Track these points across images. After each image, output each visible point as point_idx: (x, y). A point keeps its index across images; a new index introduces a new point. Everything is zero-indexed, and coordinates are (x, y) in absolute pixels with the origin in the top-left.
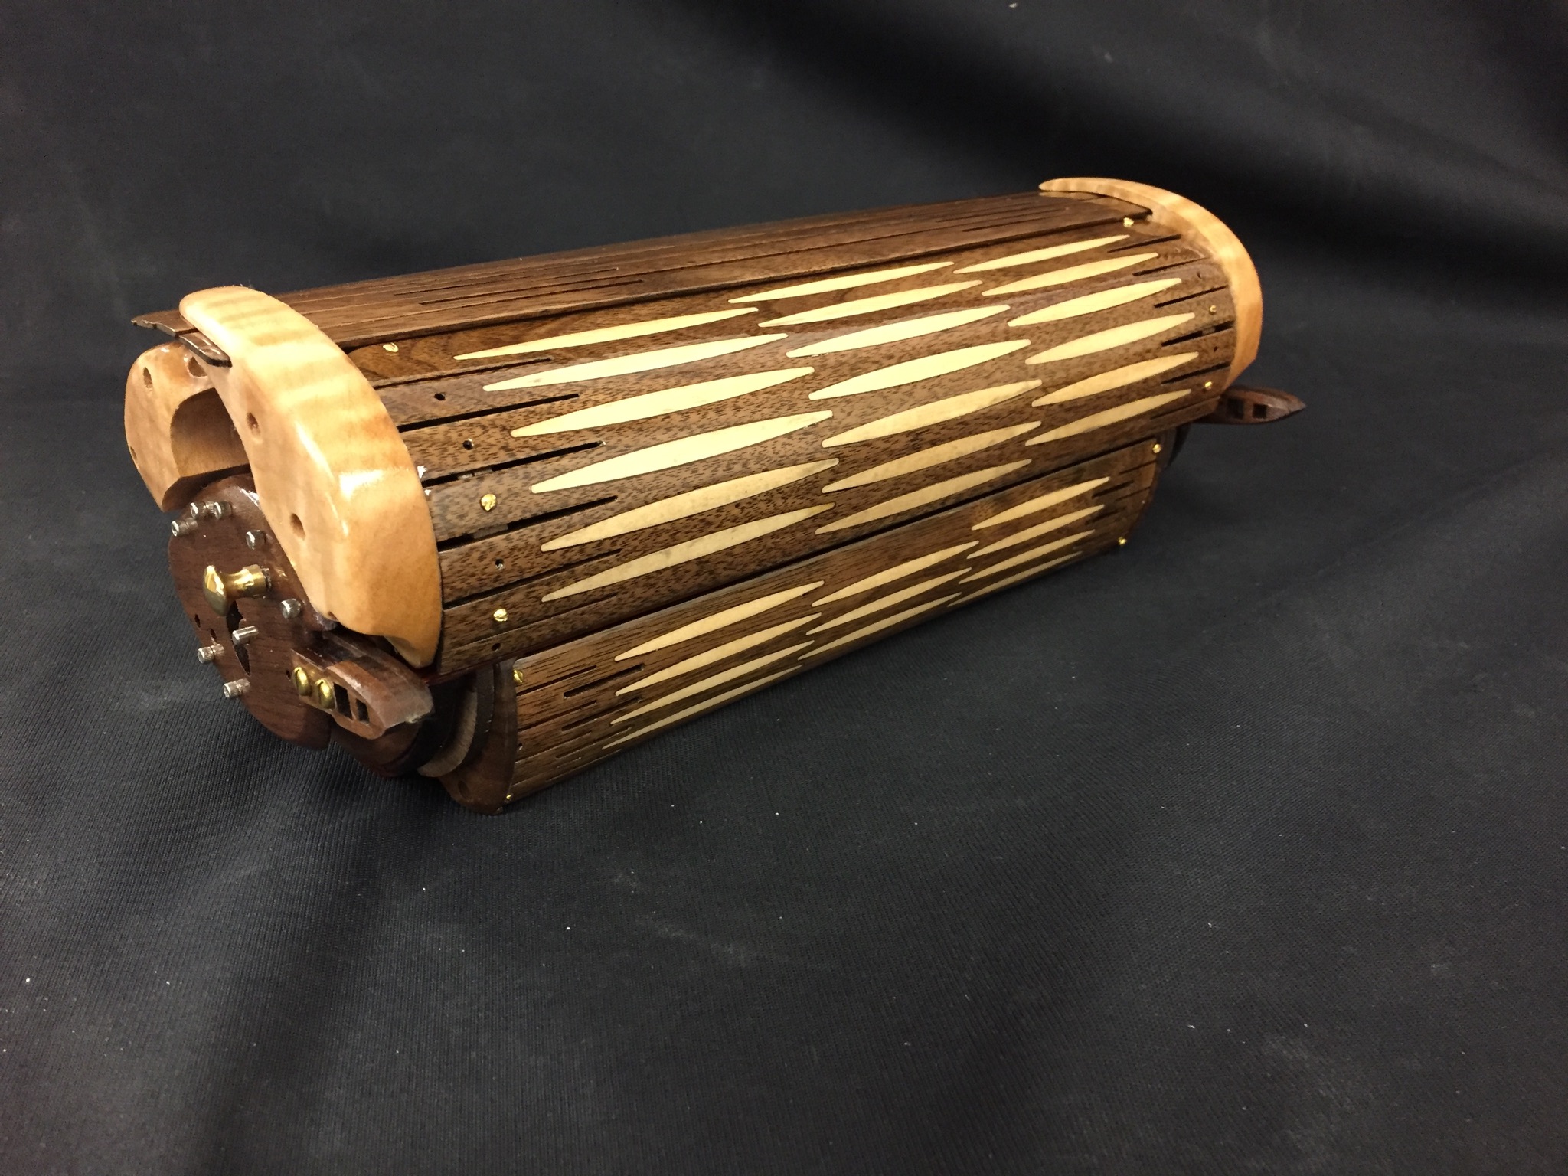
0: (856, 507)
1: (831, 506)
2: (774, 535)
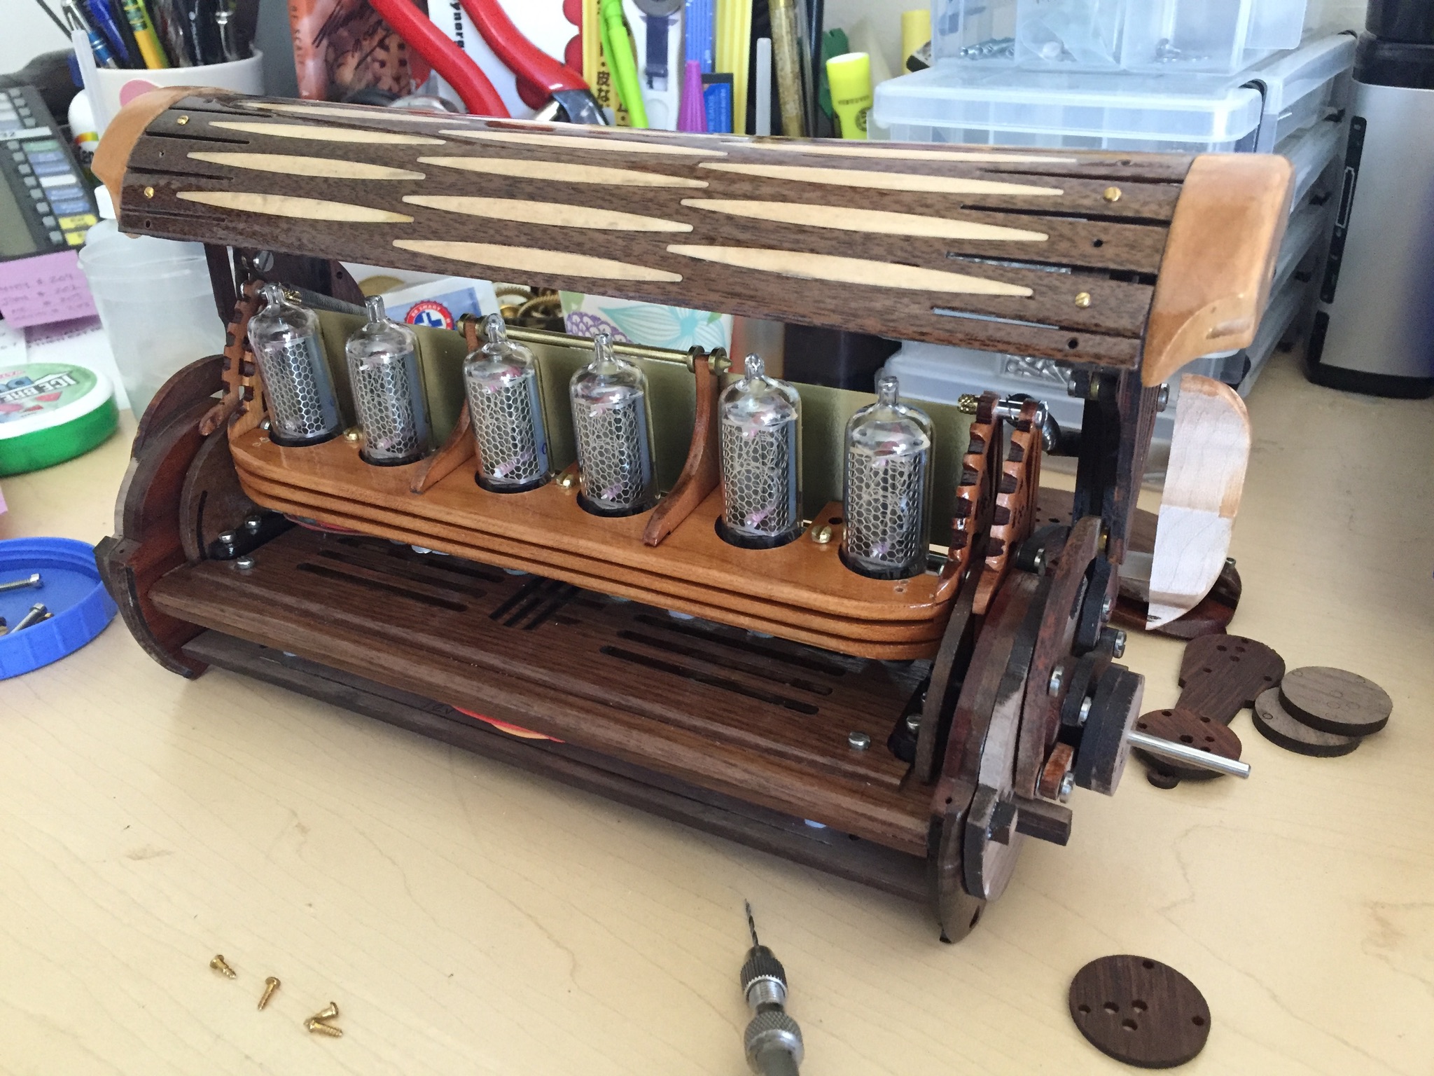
1: (410, 219)
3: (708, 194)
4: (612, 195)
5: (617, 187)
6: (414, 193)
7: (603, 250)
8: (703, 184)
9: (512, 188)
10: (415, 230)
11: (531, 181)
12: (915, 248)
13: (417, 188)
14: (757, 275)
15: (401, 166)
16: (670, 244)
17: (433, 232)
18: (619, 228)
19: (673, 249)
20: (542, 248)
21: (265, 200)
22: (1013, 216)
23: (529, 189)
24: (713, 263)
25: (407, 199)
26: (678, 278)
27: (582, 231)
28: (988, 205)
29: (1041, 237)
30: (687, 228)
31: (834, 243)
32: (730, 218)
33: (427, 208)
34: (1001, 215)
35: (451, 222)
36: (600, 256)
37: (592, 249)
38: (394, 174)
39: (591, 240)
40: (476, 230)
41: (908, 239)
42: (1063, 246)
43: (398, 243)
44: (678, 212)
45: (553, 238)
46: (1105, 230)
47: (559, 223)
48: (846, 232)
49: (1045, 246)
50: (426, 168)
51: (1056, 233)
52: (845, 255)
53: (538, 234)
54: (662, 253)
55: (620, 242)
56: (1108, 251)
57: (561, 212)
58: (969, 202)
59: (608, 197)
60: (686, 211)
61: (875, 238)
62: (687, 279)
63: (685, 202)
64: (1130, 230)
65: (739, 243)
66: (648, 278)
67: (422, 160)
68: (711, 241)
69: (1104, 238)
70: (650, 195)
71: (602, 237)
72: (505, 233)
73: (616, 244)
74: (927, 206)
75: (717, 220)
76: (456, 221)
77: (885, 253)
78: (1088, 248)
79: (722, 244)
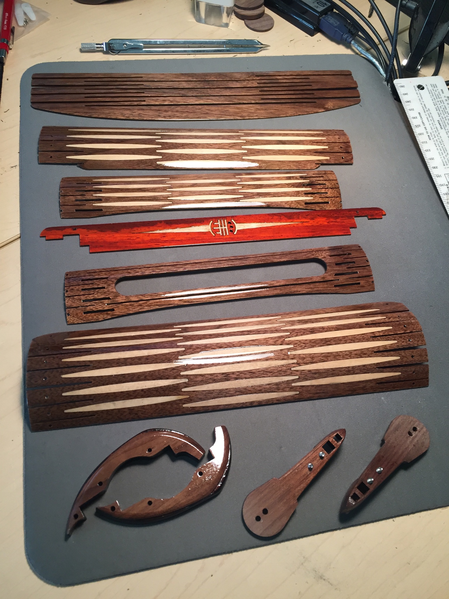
0: (201, 399)
1: (188, 397)
2: (162, 404)
6: (186, 387)
7: (269, 390)
8: (295, 361)
9: (227, 377)
10: (191, 400)
11: (233, 373)
12: (367, 368)
13: (187, 385)
14: (323, 387)
16: (292, 383)
17: (199, 399)
18: (272, 382)
19: (293, 385)
20: (246, 394)
21: (114, 404)
23: (234, 376)
24: (308, 386)
25: (183, 390)
26: (297, 393)
27: (260, 386)
29: (398, 358)
30: (297, 377)
32: (310, 371)
33: (194, 391)
34: (386, 353)
35: (207, 394)
36: (268, 393)
37: (265, 391)
38: (173, 382)
41: (364, 366)
42: (405, 359)
43: (184, 406)
44: (291, 373)
45: (249, 391)
48: (347, 367)
49: (400, 360)
50: (187, 376)
51: (401, 356)
52: (348, 374)
54: (290, 386)
55: (274, 386)
56: (416, 359)
57: (249, 381)
59: (265, 373)
60: (294, 372)
62: (301, 392)
63: (293, 369)
65: (315, 378)
66: (286, 395)
68: (306, 380)
70: (280, 369)
72: (230, 393)
74: (365, 354)
75: (306, 373)
76: (208, 393)
77: (360, 372)
78: (411, 359)
79: (310, 380)
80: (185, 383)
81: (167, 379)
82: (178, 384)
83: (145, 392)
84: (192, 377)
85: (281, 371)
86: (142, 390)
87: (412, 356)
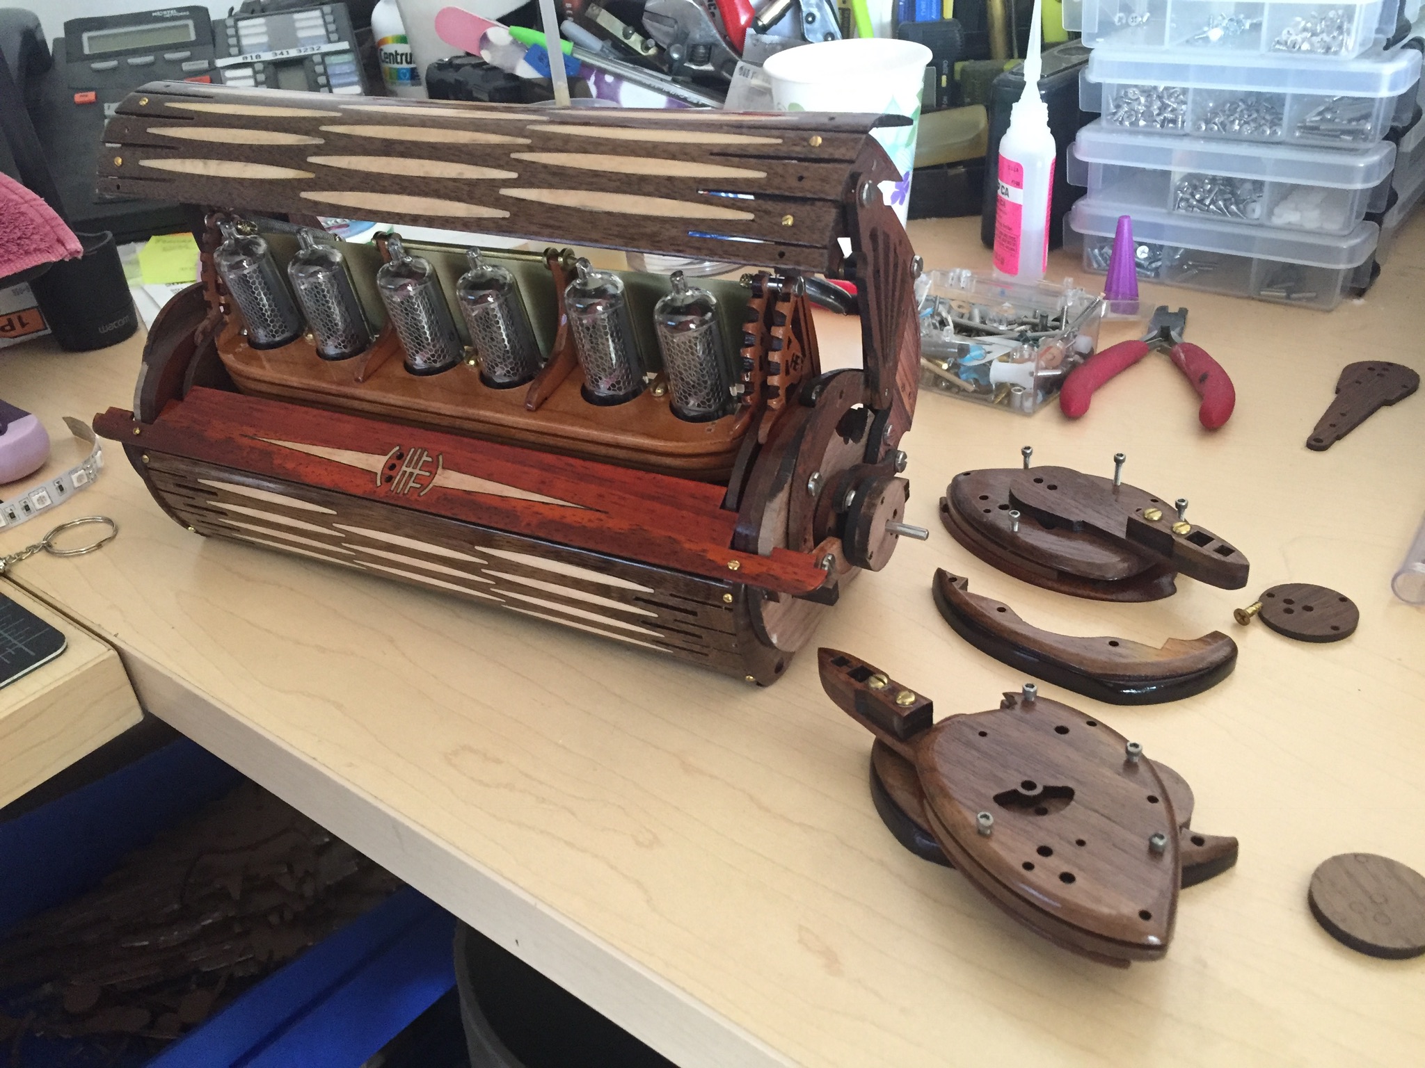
1: (314, 176)
3: (530, 149)
4: (461, 151)
5: (465, 145)
6: (316, 154)
7: (453, 194)
8: (528, 141)
9: (388, 148)
10: (316, 184)
11: (402, 142)
12: (674, 186)
13: (318, 151)
14: (563, 210)
15: (307, 133)
16: (500, 188)
17: (331, 185)
18: (465, 177)
19: (505, 192)
20: (409, 194)
21: (205, 164)
22: (744, 160)
23: (402, 149)
24: (532, 202)
25: (310, 159)
26: (507, 214)
27: (438, 180)
28: (729, 152)
29: (762, 175)
30: (514, 175)
31: (618, 183)
32: (545, 166)
33: (324, 166)
34: (736, 160)
35: (344, 177)
36: (451, 199)
38: (300, 140)
39: (446, 187)
40: (362, 182)
41: (670, 179)
42: (777, 181)
43: (304, 195)
44: (507, 163)
45: (418, 187)
46: (807, 169)
47: (422, 175)
48: (627, 175)
49: (765, 181)
50: (326, 135)
51: (772, 171)
52: (625, 192)
53: (406, 184)
54: (496, 195)
55: (466, 188)
56: (807, 184)
57: (423, 166)
58: (715, 150)
59: (457, 153)
60: (515, 163)
61: (647, 179)
62: (514, 215)
63: (514, 156)
64: (823, 168)
66: (486, 216)
67: (324, 128)
68: (531, 185)
69: (805, 174)
70: (489, 150)
71: (451, 184)
72: (382, 183)
73: (463, 189)
74: (686, 154)
75: (536, 169)
76: (347, 176)
78: (793, 182)
79: (539, 187)
80: (317, 146)
81: (295, 132)
82: (306, 146)
83: (253, 151)
84: (332, 137)
85: (489, 155)
86: (251, 146)
87: (801, 178)
